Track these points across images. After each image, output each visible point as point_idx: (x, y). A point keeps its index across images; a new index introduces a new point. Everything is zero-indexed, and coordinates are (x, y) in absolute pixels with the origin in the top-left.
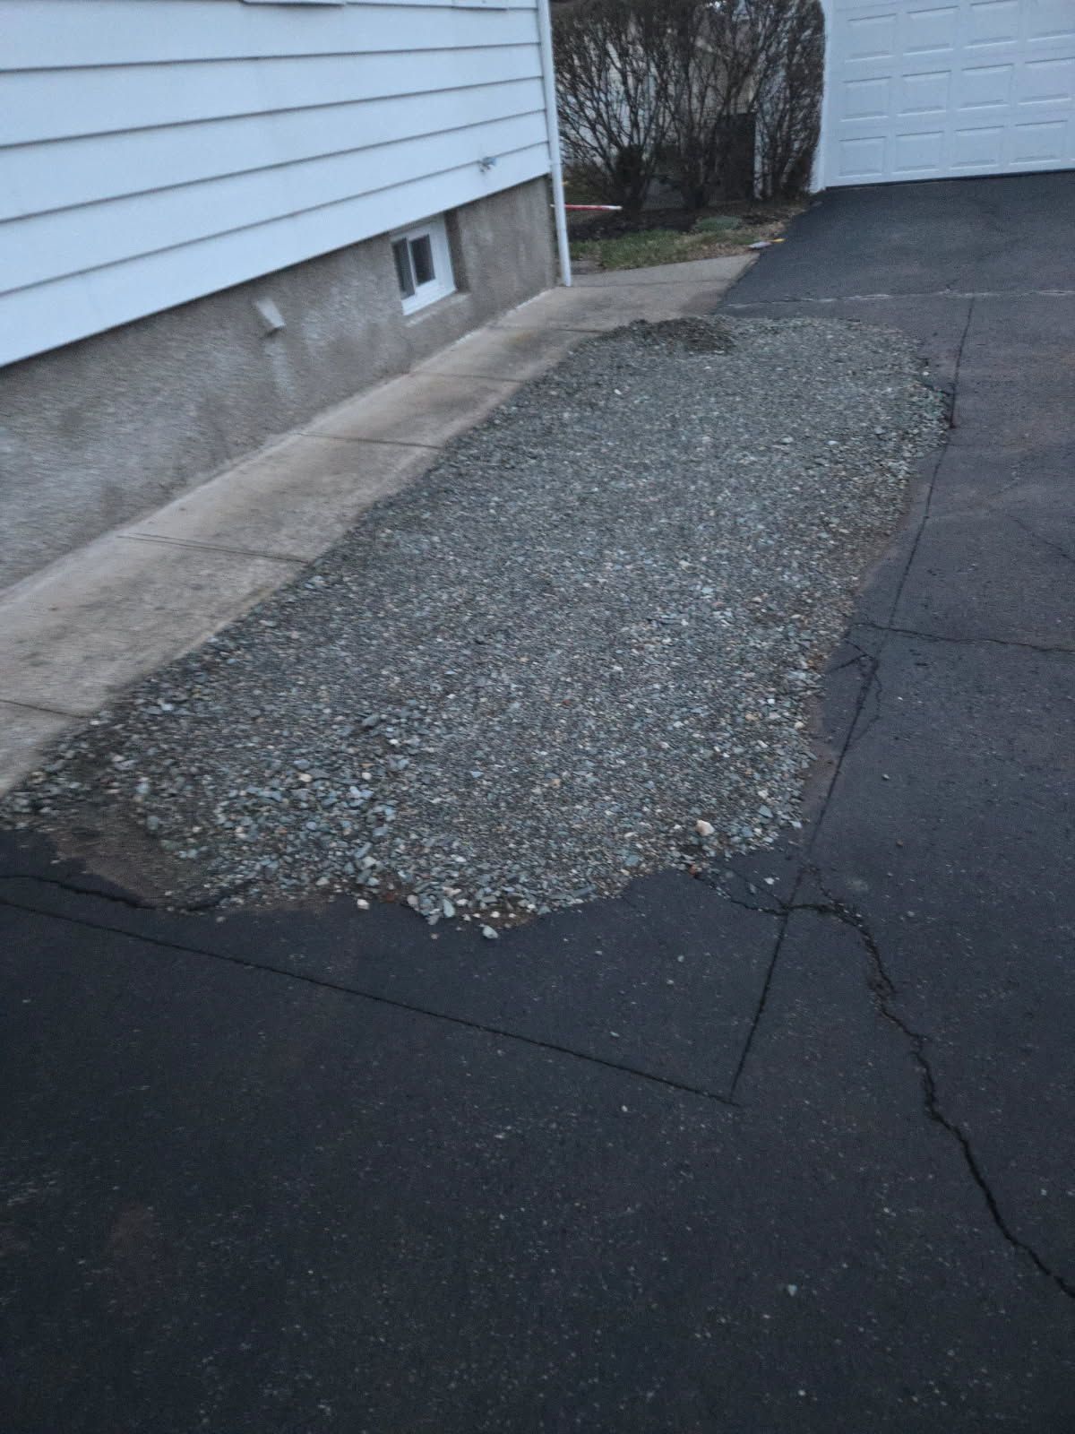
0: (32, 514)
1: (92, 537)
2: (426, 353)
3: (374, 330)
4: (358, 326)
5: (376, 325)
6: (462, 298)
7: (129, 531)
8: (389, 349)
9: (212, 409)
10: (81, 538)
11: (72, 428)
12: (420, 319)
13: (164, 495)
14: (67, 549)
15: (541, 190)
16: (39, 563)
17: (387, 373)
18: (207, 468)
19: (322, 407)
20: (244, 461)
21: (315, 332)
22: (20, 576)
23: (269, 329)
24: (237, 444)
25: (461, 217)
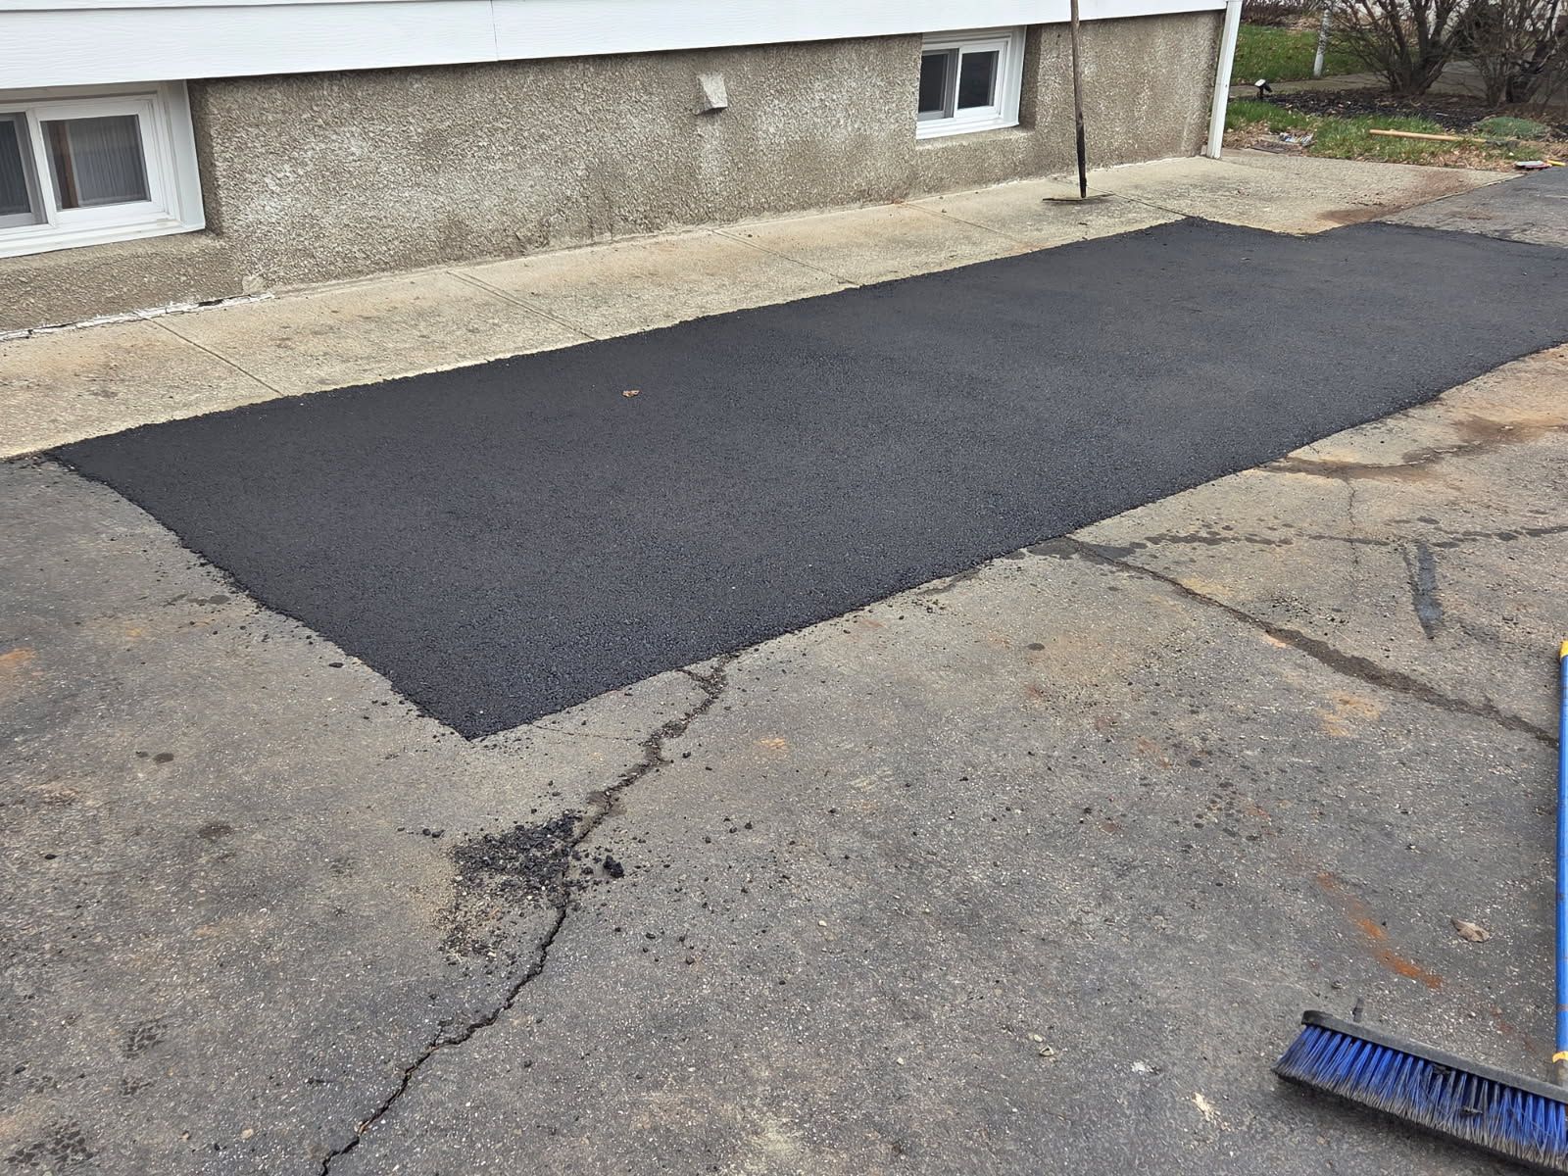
0: (361, 220)
1: (419, 264)
2: (937, 187)
3: (861, 145)
4: (840, 135)
5: (866, 138)
6: (1021, 135)
7: (460, 270)
8: (879, 168)
9: (605, 175)
10: (407, 260)
11: (433, 148)
12: (939, 145)
13: (518, 247)
14: (385, 267)
15: (1204, 29)
16: (351, 271)
17: (865, 196)
18: (580, 233)
19: (757, 211)
20: (627, 240)
21: (773, 124)
22: (327, 276)
23: (707, 107)
24: (626, 220)
25: (1046, 38)
